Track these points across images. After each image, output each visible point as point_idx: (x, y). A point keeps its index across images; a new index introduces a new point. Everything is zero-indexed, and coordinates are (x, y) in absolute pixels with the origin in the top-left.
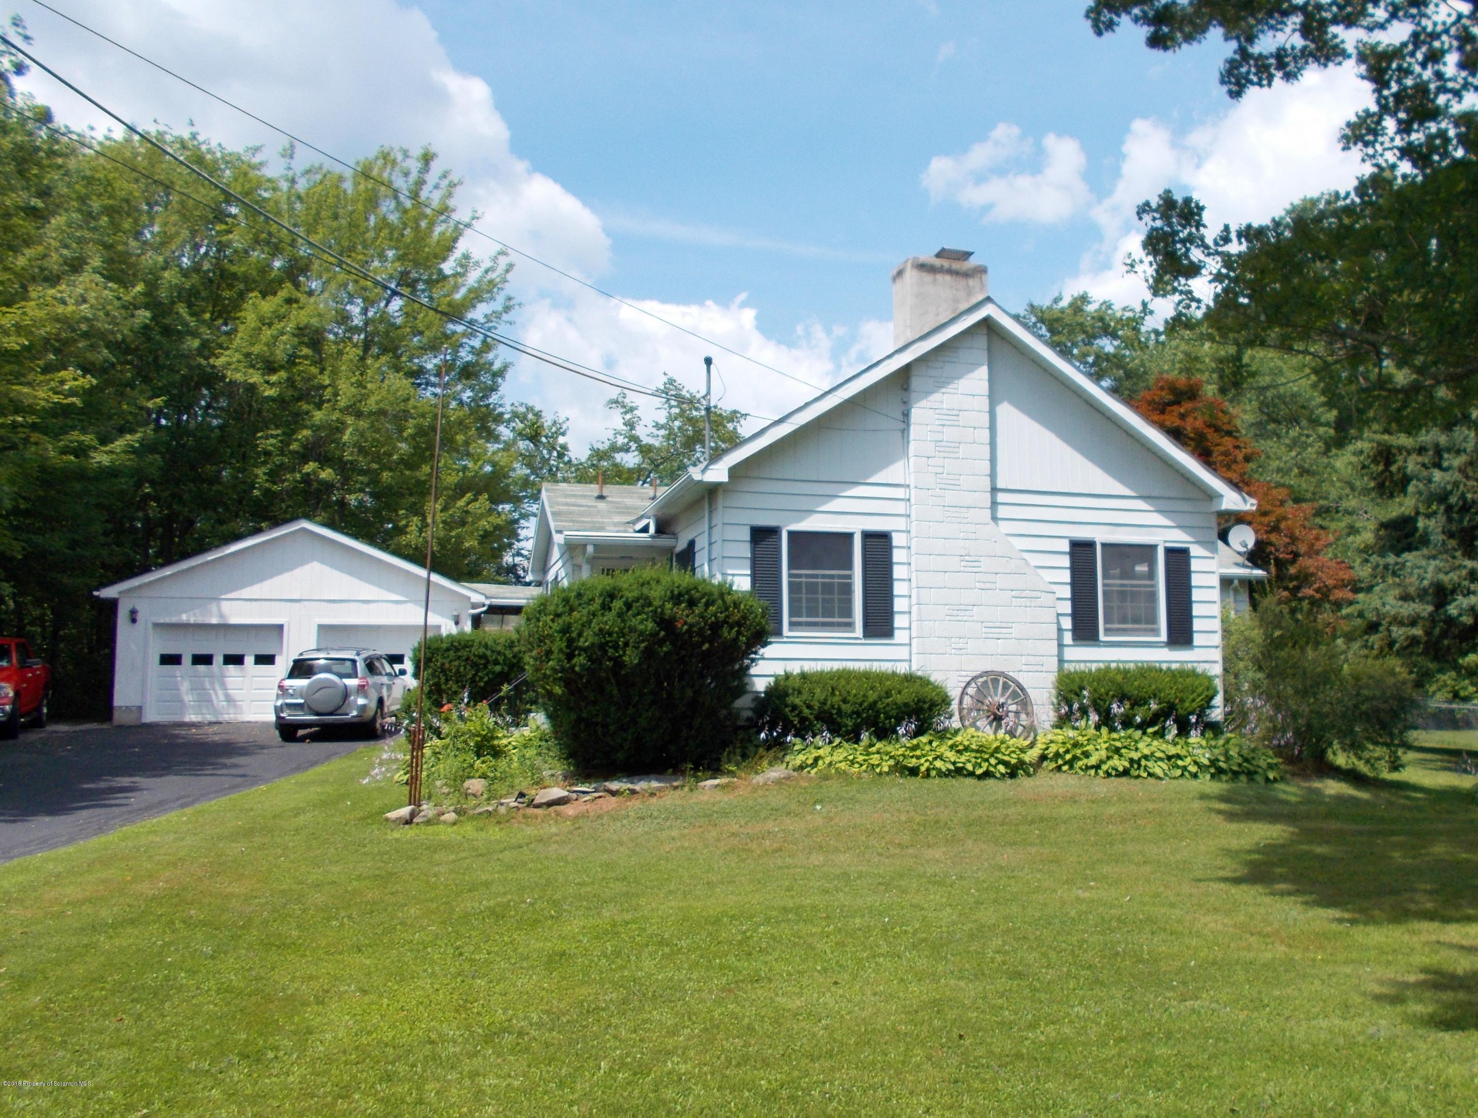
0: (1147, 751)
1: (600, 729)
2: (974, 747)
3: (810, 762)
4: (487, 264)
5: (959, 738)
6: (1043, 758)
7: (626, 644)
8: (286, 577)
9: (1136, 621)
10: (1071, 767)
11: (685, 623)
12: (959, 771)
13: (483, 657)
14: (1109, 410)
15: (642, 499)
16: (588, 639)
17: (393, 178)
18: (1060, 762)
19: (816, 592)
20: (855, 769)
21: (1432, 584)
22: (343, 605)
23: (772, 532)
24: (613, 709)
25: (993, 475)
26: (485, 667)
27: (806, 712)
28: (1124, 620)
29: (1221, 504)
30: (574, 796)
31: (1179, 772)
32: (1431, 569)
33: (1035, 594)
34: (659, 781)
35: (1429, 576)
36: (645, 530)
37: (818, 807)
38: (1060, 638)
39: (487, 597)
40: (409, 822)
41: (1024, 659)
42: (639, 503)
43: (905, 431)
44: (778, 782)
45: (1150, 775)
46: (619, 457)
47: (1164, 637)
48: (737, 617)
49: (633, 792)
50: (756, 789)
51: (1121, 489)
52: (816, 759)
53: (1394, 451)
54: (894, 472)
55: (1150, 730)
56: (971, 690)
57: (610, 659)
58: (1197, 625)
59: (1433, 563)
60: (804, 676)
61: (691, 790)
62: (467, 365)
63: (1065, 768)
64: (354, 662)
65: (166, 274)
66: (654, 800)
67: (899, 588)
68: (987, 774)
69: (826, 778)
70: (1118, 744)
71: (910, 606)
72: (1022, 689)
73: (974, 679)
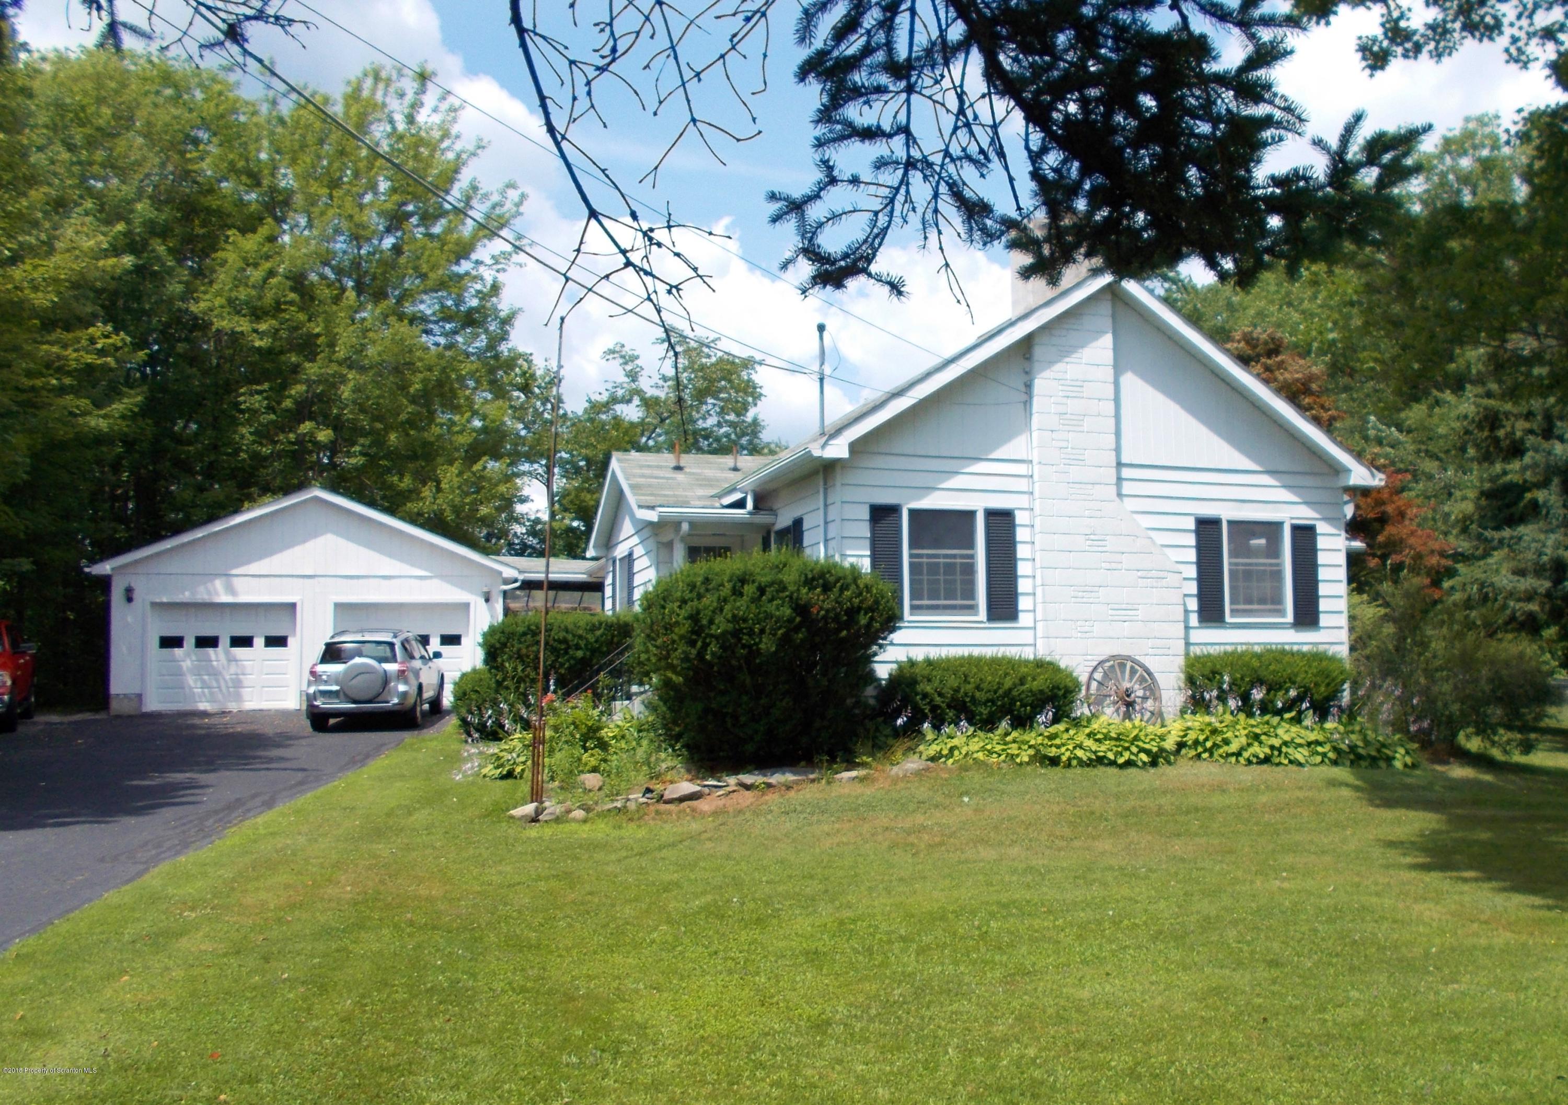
0: (1287, 738)
1: (729, 722)
2: (1113, 735)
3: (945, 752)
4: (495, 198)
5: (1095, 726)
6: (1181, 745)
7: (762, 631)
8: (297, 550)
9: (1262, 601)
10: (1211, 755)
11: (821, 608)
12: (1100, 761)
13: (565, 641)
14: (1236, 380)
15: (722, 470)
16: (721, 626)
17: (388, 100)
18: (1200, 749)
19: (937, 573)
20: (994, 759)
21: (1552, 559)
22: (361, 581)
23: (892, 511)
24: (745, 698)
25: (1118, 450)
26: (566, 653)
27: (938, 699)
28: (1249, 601)
29: (1348, 478)
30: (706, 790)
31: (1318, 759)
32: (1550, 543)
33: (1161, 574)
34: (795, 773)
35: (1548, 551)
36: (740, 504)
37: (966, 799)
38: (1186, 620)
39: (520, 572)
40: (535, 820)
41: (1150, 643)
42: (719, 474)
43: (1027, 403)
44: (918, 773)
45: (1291, 762)
46: (620, 409)
47: (1290, 618)
48: (870, 602)
49: (769, 785)
50: (895, 781)
51: (1245, 463)
52: (952, 750)
53: (1502, 416)
54: (1016, 447)
55: (1287, 716)
56: (1098, 676)
57: (744, 646)
58: (1323, 605)
59: (1553, 536)
60: (929, 662)
61: (829, 783)
62: (471, 311)
63: (1205, 755)
64: (391, 645)
65: (139, 207)
66: (792, 794)
67: (1023, 568)
68: (1129, 764)
69: (965, 768)
70: (1258, 731)
71: (1035, 587)
72: (1150, 674)
73: (1101, 663)
